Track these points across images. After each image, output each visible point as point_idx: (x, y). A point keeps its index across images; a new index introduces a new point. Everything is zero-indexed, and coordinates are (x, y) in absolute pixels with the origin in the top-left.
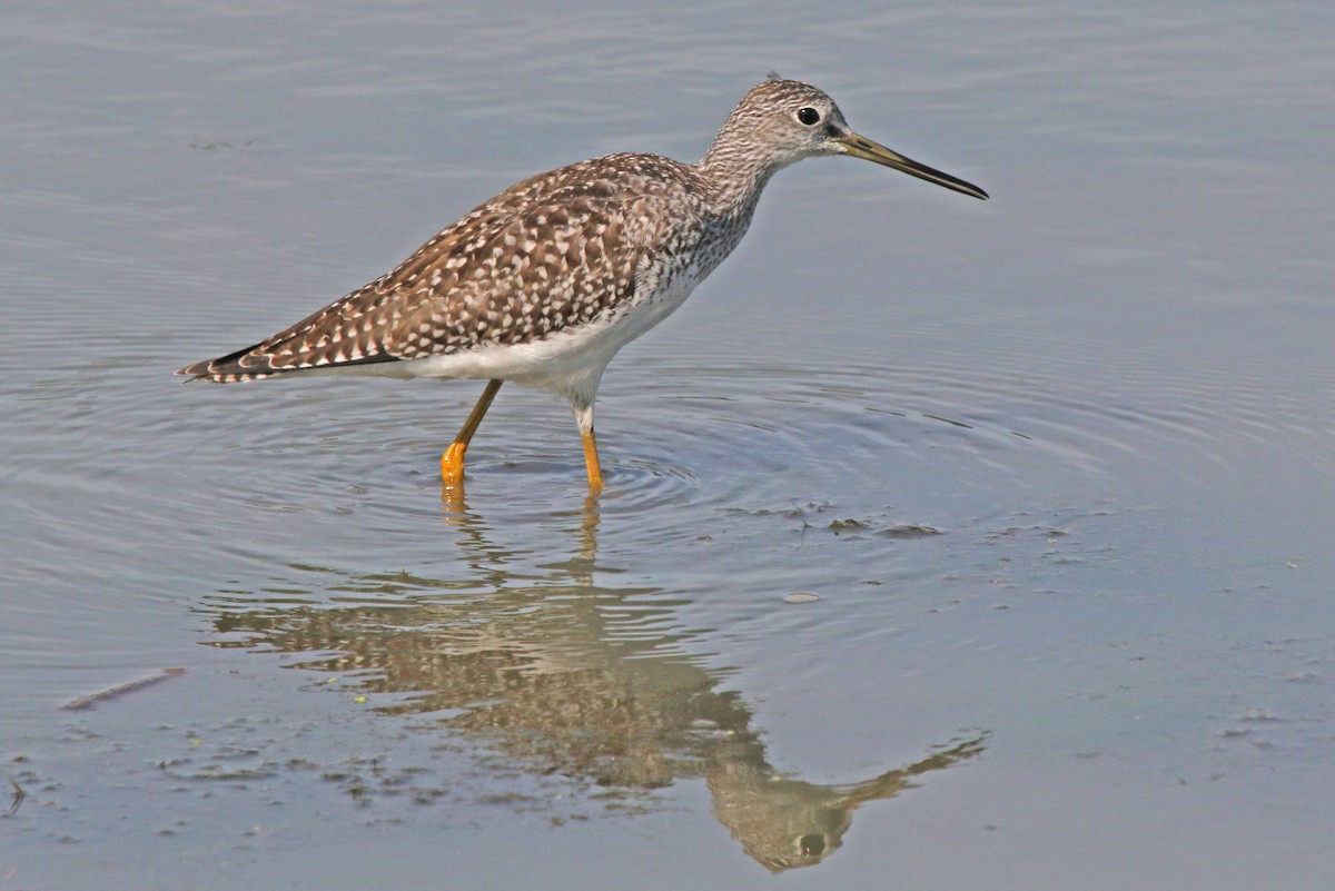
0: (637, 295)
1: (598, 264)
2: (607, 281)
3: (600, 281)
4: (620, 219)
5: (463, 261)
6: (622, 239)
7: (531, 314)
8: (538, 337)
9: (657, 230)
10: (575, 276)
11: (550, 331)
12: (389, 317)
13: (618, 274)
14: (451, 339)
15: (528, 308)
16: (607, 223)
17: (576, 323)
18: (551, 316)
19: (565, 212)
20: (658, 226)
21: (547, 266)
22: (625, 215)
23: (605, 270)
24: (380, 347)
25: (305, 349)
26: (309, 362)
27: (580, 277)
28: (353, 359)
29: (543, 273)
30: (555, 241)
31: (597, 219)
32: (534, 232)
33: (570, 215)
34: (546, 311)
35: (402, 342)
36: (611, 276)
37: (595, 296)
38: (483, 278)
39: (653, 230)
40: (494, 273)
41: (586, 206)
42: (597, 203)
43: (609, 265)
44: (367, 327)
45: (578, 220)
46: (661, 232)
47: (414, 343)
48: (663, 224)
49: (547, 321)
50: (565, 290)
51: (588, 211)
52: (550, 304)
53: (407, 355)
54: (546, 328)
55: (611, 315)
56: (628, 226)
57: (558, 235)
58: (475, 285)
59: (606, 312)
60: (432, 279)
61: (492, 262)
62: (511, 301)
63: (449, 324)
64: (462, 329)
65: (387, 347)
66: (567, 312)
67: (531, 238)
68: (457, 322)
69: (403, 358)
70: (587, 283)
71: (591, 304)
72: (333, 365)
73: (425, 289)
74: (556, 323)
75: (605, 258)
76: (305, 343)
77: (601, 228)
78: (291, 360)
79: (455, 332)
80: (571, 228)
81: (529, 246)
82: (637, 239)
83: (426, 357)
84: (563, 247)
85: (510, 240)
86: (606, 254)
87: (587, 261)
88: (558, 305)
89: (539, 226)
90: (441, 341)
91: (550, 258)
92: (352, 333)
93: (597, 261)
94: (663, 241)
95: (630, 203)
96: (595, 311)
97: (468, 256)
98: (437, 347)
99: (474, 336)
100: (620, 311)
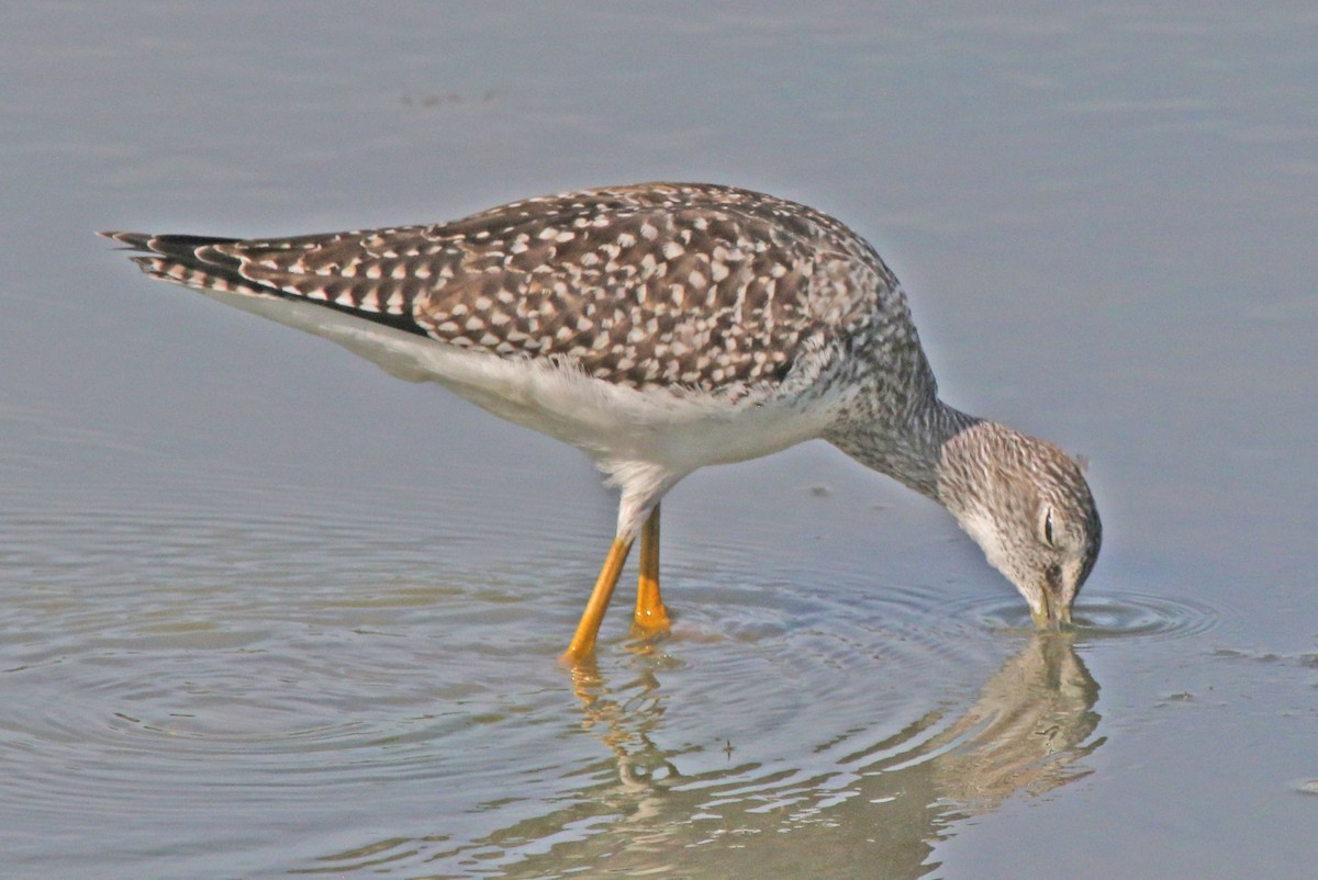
0: (786, 383)
1: (757, 318)
2: (758, 345)
3: (749, 341)
4: (807, 271)
5: (567, 237)
6: (800, 297)
7: (639, 347)
8: (635, 383)
9: (851, 311)
10: (719, 320)
11: (652, 381)
12: (435, 271)
13: (777, 344)
14: (514, 335)
15: (636, 335)
16: (789, 266)
17: (691, 385)
18: (664, 362)
19: (736, 228)
20: (855, 307)
21: (689, 288)
22: (815, 268)
23: (761, 328)
24: (407, 307)
25: (297, 268)
26: (299, 287)
27: (725, 322)
28: (363, 307)
29: (678, 294)
30: (711, 258)
31: (776, 256)
32: (686, 234)
33: (743, 233)
34: (660, 350)
35: (442, 310)
36: (767, 341)
37: (736, 358)
38: (591, 267)
39: (847, 308)
40: (611, 267)
41: (768, 233)
42: (782, 237)
43: (770, 325)
44: (398, 273)
45: (750, 246)
46: (855, 316)
47: (456, 319)
48: (862, 307)
49: (655, 365)
50: (697, 332)
51: (767, 240)
52: (669, 343)
53: (442, 334)
54: (651, 375)
55: (741, 396)
56: (816, 284)
57: (719, 252)
58: (577, 272)
59: (738, 387)
60: (512, 244)
61: (613, 251)
62: (618, 315)
63: (521, 312)
64: (534, 326)
65: (416, 311)
66: (686, 364)
67: (679, 240)
68: (532, 313)
69: (433, 334)
70: (731, 336)
71: (724, 368)
72: (330, 304)
73: (501, 254)
74: (666, 374)
75: (767, 312)
76: (300, 261)
77: (779, 271)
78: (273, 276)
79: (523, 326)
80: (738, 251)
81: (673, 251)
82: (819, 308)
83: (464, 346)
84: (720, 272)
85: (648, 231)
86: (773, 308)
87: (743, 305)
88: (680, 349)
89: (695, 231)
90: (500, 332)
91: (697, 279)
92: (373, 273)
93: (757, 311)
94: (851, 327)
95: (826, 258)
96: (726, 380)
97: (579, 232)
98: (489, 338)
99: (547, 343)
100: (756, 395)
